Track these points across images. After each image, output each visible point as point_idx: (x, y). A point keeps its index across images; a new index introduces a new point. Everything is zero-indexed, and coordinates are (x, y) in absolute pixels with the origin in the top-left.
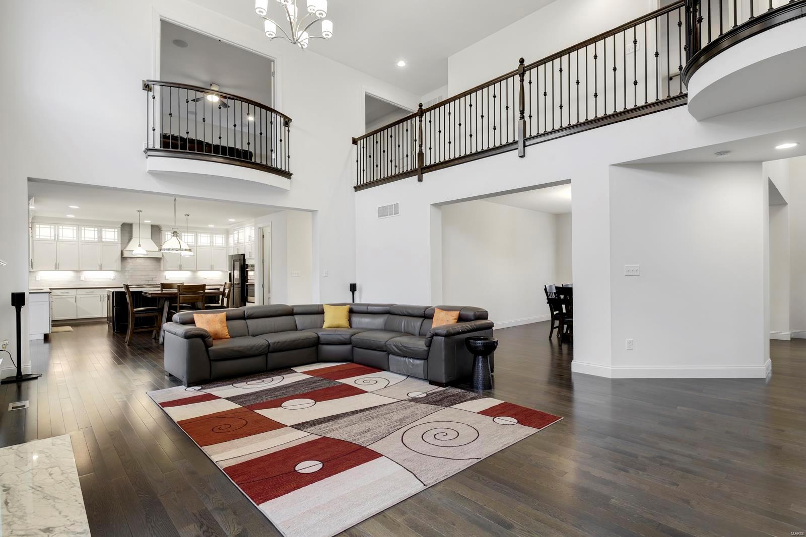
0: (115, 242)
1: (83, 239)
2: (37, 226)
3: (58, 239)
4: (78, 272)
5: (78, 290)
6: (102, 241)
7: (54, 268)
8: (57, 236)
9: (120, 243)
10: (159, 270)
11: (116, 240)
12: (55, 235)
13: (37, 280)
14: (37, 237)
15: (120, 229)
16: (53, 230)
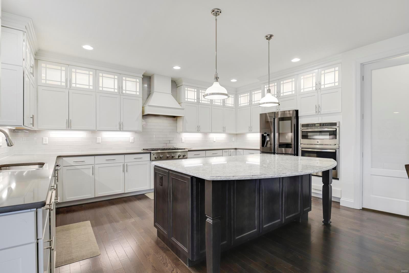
0: (136, 95)
1: (101, 89)
2: (43, 65)
3: (70, 86)
4: (94, 132)
5: (96, 157)
6: (122, 92)
7: (65, 126)
8: (69, 81)
9: (141, 97)
10: (175, 131)
11: (138, 93)
12: (66, 80)
13: (44, 142)
14: (43, 81)
15: (141, 79)
16: (63, 73)
